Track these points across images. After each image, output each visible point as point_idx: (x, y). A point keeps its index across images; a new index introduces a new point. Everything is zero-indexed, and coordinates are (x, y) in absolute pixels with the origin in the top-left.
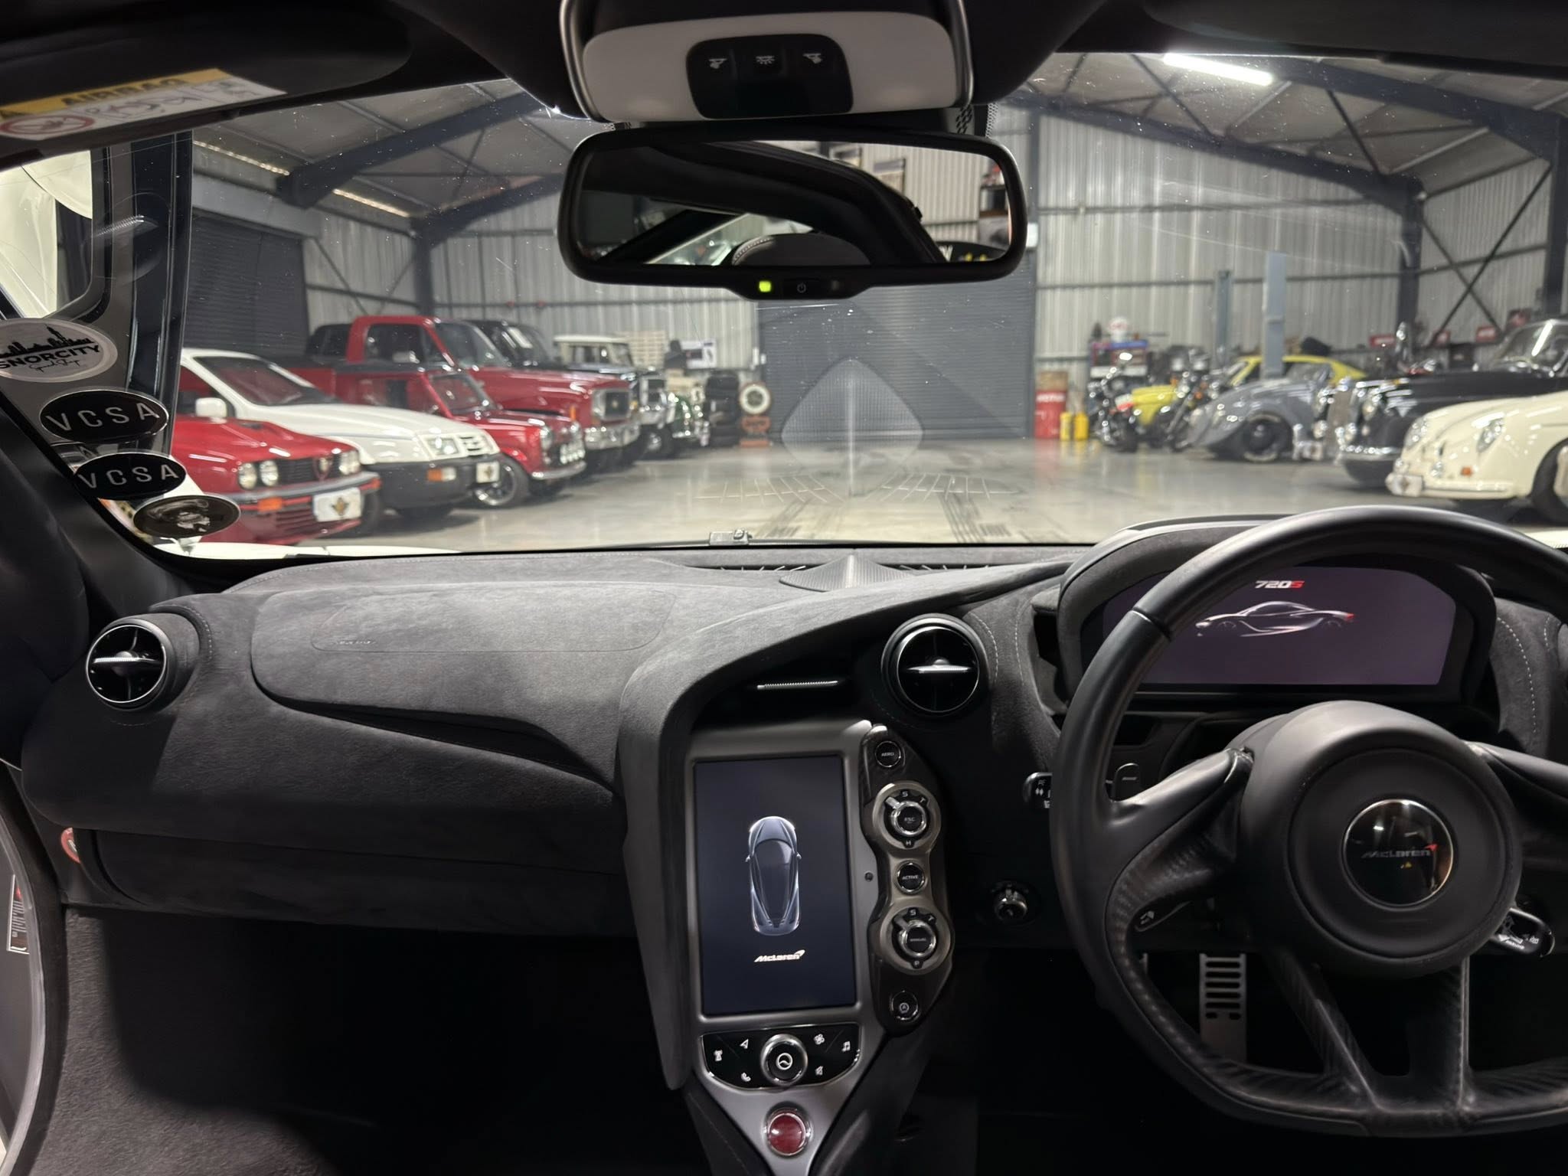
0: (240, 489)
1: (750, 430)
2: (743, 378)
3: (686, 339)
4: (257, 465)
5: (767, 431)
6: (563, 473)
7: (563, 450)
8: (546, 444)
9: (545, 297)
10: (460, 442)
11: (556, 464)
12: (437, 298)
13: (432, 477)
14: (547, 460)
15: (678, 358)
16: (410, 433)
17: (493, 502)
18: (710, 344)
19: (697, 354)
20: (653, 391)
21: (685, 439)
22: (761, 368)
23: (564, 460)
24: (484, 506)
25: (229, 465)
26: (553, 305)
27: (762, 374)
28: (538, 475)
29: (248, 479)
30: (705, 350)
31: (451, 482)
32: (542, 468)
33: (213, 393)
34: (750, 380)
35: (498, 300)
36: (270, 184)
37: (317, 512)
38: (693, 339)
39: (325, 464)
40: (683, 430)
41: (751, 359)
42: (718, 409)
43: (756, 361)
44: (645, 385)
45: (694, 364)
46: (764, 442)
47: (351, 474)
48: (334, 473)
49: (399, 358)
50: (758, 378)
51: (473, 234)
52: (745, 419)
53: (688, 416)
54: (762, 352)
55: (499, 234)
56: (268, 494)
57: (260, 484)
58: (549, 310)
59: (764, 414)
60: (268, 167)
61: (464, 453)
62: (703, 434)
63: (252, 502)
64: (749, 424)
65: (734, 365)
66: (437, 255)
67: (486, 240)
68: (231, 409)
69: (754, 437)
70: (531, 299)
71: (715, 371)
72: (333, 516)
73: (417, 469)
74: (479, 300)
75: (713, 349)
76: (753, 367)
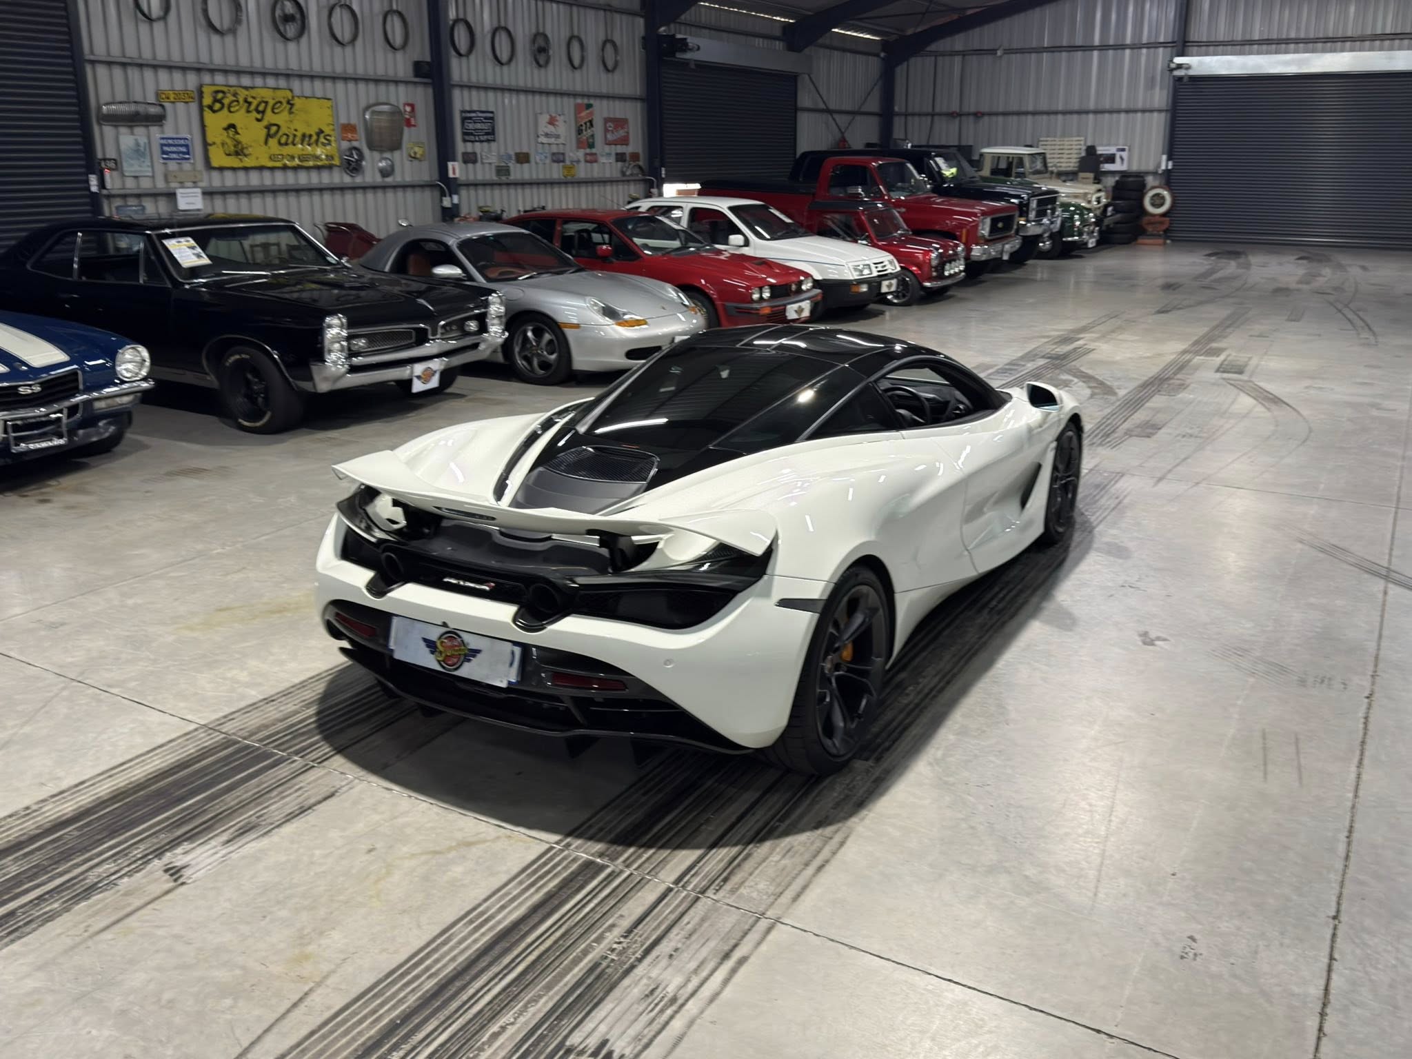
0: (752, 301)
1: (1150, 229)
2: (1150, 180)
3: (1102, 145)
4: (761, 289)
5: (1166, 231)
6: (949, 282)
7: (947, 266)
8: (934, 263)
9: (985, 108)
10: (873, 266)
11: (941, 277)
12: (896, 109)
13: (854, 289)
14: (934, 274)
15: (1092, 163)
16: (843, 262)
17: (895, 301)
18: (1123, 150)
19: (1111, 159)
20: (1041, 208)
21: (1074, 242)
22: (1167, 171)
23: (946, 273)
24: (890, 303)
25: (748, 288)
26: (990, 114)
27: (1168, 179)
28: (928, 284)
29: (756, 296)
30: (1118, 155)
31: (865, 292)
32: (930, 279)
33: (739, 231)
34: (1157, 183)
35: (945, 110)
36: (778, 33)
37: (787, 314)
38: (1109, 145)
39: (794, 287)
40: (1073, 236)
41: (1159, 165)
42: (1116, 211)
43: (1163, 167)
44: (1034, 204)
45: (1108, 167)
46: (1161, 241)
47: (808, 290)
48: (799, 291)
49: (851, 190)
50: (1163, 182)
51: (932, 53)
52: (1145, 219)
53: (1078, 223)
54: (1169, 159)
55: (953, 53)
56: (765, 304)
57: (761, 298)
58: (986, 118)
59: (1164, 215)
60: (778, 18)
61: (875, 274)
62: (1091, 238)
63: (757, 309)
64: (1150, 223)
65: (1143, 168)
66: (900, 71)
67: (940, 59)
68: (747, 243)
69: (1153, 236)
70: (973, 110)
71: (1124, 174)
72: (794, 316)
73: (844, 285)
74: (930, 110)
75: (1125, 154)
76: (1160, 172)
